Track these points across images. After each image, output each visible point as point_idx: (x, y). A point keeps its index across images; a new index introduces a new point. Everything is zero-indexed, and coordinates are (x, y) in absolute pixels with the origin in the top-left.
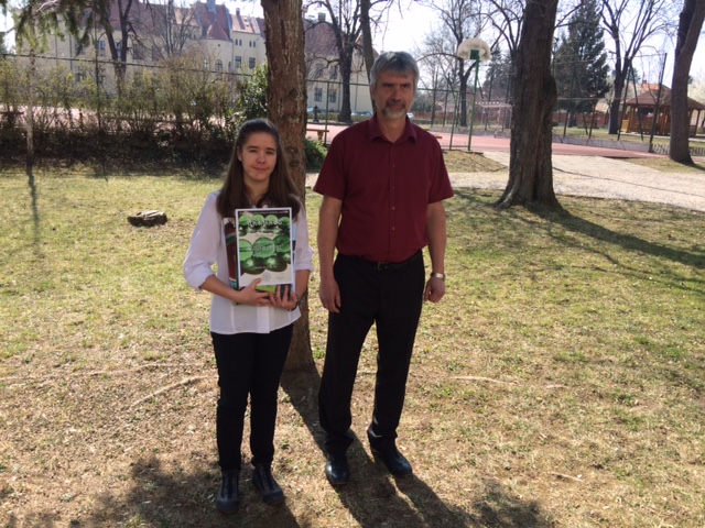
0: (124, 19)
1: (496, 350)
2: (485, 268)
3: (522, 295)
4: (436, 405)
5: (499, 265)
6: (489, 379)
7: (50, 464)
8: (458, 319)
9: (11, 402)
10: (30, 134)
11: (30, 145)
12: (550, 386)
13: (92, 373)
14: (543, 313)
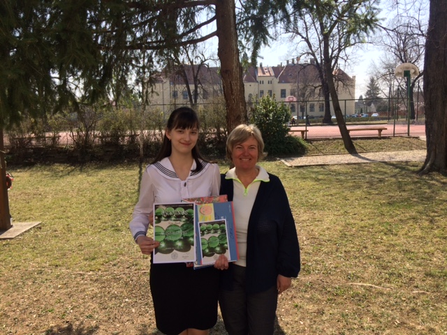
0: (195, 78)
1: (384, 268)
2: (397, 215)
3: (418, 233)
4: (331, 300)
5: (408, 213)
6: (373, 286)
7: (112, 316)
8: (366, 247)
9: (103, 285)
10: (141, 146)
11: (142, 152)
12: (415, 291)
13: (143, 271)
14: (430, 244)
